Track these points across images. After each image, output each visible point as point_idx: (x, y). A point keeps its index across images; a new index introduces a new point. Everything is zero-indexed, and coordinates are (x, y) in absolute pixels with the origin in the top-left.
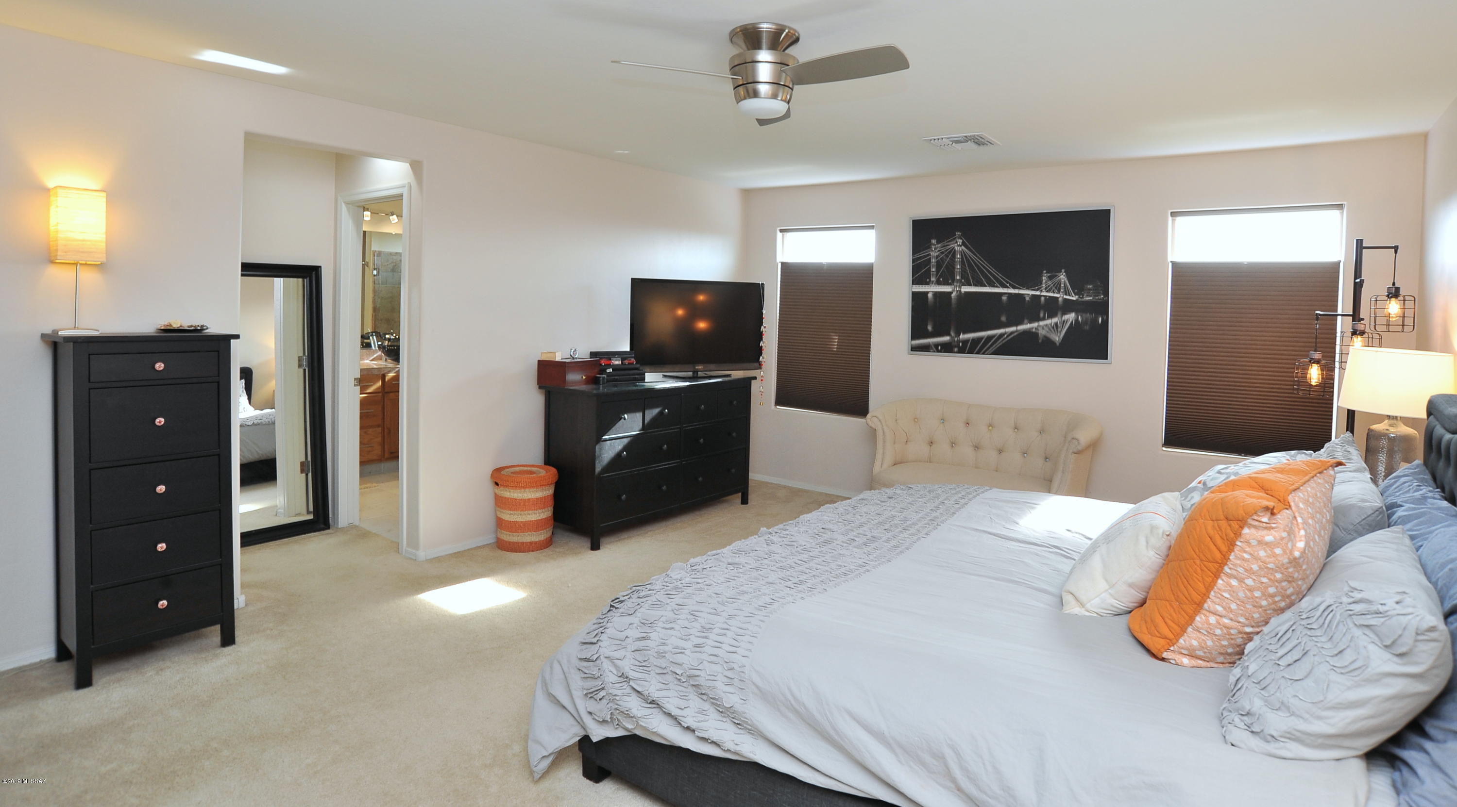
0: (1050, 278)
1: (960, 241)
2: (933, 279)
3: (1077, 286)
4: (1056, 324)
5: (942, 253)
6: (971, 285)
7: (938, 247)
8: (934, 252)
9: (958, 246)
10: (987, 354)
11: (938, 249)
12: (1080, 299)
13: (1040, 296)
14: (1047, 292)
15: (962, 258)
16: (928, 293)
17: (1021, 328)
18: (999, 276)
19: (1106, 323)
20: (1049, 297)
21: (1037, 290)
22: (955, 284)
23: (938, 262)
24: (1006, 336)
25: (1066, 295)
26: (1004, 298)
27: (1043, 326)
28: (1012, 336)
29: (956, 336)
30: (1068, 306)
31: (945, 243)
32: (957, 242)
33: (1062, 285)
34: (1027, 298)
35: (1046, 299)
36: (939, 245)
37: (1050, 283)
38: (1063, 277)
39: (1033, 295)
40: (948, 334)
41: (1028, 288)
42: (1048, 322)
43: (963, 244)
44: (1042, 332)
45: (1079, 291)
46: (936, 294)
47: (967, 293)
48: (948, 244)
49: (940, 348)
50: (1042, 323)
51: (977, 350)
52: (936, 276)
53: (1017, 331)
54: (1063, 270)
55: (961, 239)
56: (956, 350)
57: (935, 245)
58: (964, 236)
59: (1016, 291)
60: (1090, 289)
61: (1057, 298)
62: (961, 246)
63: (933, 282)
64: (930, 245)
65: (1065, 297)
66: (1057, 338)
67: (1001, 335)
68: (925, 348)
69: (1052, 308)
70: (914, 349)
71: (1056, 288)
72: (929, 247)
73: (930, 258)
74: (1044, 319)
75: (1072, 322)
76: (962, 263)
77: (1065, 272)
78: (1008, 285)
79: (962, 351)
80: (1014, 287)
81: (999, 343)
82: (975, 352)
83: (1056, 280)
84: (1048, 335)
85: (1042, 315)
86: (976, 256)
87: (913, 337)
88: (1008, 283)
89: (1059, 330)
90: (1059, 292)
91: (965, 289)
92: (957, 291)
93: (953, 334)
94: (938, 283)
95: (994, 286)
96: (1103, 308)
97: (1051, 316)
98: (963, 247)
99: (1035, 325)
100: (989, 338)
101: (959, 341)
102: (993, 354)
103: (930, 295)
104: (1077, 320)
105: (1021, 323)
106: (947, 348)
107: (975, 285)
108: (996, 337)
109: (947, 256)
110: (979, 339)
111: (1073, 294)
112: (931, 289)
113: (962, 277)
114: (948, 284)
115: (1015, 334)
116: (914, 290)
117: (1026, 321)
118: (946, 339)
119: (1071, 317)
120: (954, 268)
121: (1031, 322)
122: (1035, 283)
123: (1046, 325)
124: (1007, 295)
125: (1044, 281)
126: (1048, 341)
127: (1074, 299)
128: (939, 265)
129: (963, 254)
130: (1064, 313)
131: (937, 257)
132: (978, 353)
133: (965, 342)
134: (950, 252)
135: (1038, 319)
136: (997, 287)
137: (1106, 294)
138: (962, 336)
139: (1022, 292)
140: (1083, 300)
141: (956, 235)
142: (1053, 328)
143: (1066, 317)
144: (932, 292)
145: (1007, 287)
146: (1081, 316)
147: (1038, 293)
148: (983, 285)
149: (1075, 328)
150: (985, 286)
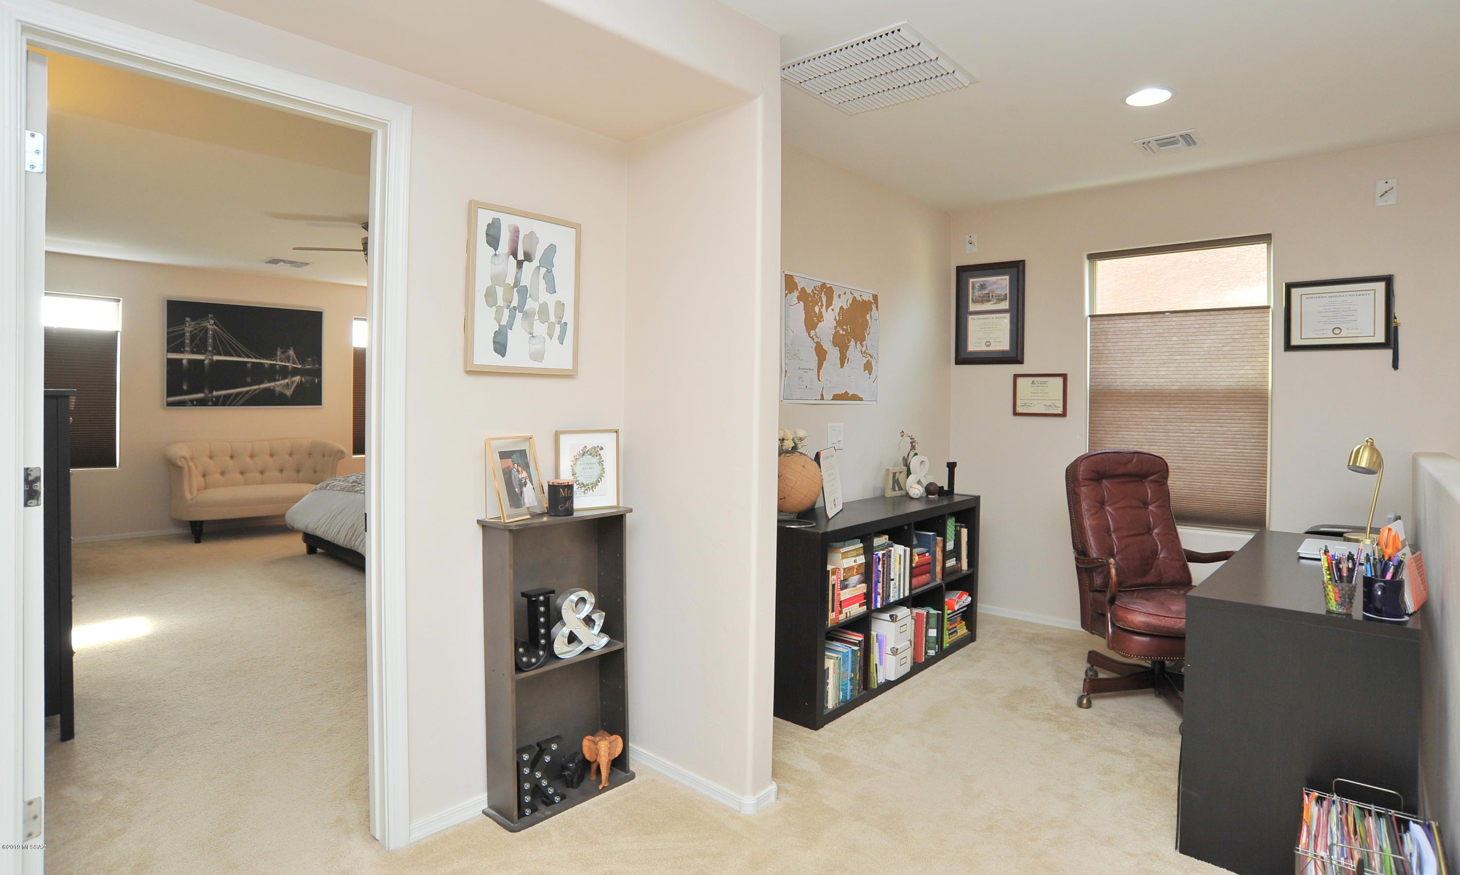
0: (283, 353)
1: (212, 322)
2: (187, 349)
3: (301, 359)
4: (288, 383)
5: (196, 329)
6: (221, 355)
7: (192, 324)
8: (189, 327)
9: (211, 325)
10: (237, 406)
11: (192, 326)
12: (303, 367)
13: (276, 365)
14: (281, 362)
15: (214, 334)
16: (182, 359)
17: (263, 386)
18: (244, 349)
19: (320, 382)
20: (282, 365)
21: (273, 360)
22: (207, 353)
23: (191, 336)
24: (251, 392)
25: (294, 364)
26: (249, 365)
27: (278, 385)
28: (256, 392)
29: (209, 394)
30: (295, 372)
31: (199, 321)
32: (209, 322)
33: (291, 358)
34: (267, 366)
35: (280, 367)
36: (193, 323)
37: (282, 356)
38: (291, 352)
39: (270, 364)
40: (203, 392)
41: (267, 359)
42: (282, 382)
43: (215, 324)
44: (278, 389)
45: (302, 360)
46: (190, 361)
47: (218, 361)
48: (201, 322)
49: (195, 403)
50: (277, 383)
51: (228, 403)
52: (191, 346)
53: (259, 389)
54: (292, 348)
55: (213, 320)
56: (210, 403)
57: (189, 322)
58: (216, 317)
59: (258, 361)
60: (310, 361)
61: (288, 366)
62: (212, 325)
63: (187, 351)
64: (185, 322)
65: (293, 365)
66: (289, 393)
67: (248, 392)
68: (182, 404)
69: (285, 373)
70: (169, 404)
71: (287, 359)
72: (184, 323)
73: (184, 332)
74: (279, 380)
75: (298, 382)
76: (214, 338)
77: (293, 349)
78: (252, 356)
79: (215, 404)
80: (256, 358)
81: (245, 398)
82: (227, 404)
83: (287, 354)
84: (283, 391)
85: (277, 377)
86: (226, 333)
87: (169, 395)
88: (251, 354)
89: (290, 387)
90: (289, 362)
91: (216, 358)
92: (209, 359)
93: (206, 391)
94: (192, 352)
95: (240, 356)
96: (318, 373)
97: (284, 378)
98: (215, 326)
99: (273, 384)
100: (238, 394)
101: (212, 397)
102: (241, 405)
103: (185, 362)
104: (301, 381)
105: (263, 383)
106: (202, 403)
107: (225, 355)
108: (242, 395)
109: (200, 332)
110: (230, 395)
111: (298, 364)
112: (186, 357)
113: (214, 348)
114: (203, 354)
115: (258, 391)
116: (168, 357)
117: (266, 382)
118: (201, 395)
119: (297, 379)
120: (206, 341)
121: (270, 382)
122: (271, 355)
123: (281, 384)
124: (251, 363)
125: (278, 355)
126: (282, 394)
127: (299, 367)
128: (193, 338)
129: (214, 331)
130: (293, 376)
131: (191, 332)
132: (229, 405)
133: (218, 398)
134: (202, 330)
135: (275, 380)
136: (243, 357)
137: (320, 363)
138: (215, 393)
139: (262, 361)
140: (305, 368)
141: (208, 316)
142: (285, 386)
143: (294, 379)
144: (187, 359)
145: (251, 358)
146: (304, 379)
147: (274, 362)
148: (231, 355)
149: (300, 386)
150: (234, 356)
